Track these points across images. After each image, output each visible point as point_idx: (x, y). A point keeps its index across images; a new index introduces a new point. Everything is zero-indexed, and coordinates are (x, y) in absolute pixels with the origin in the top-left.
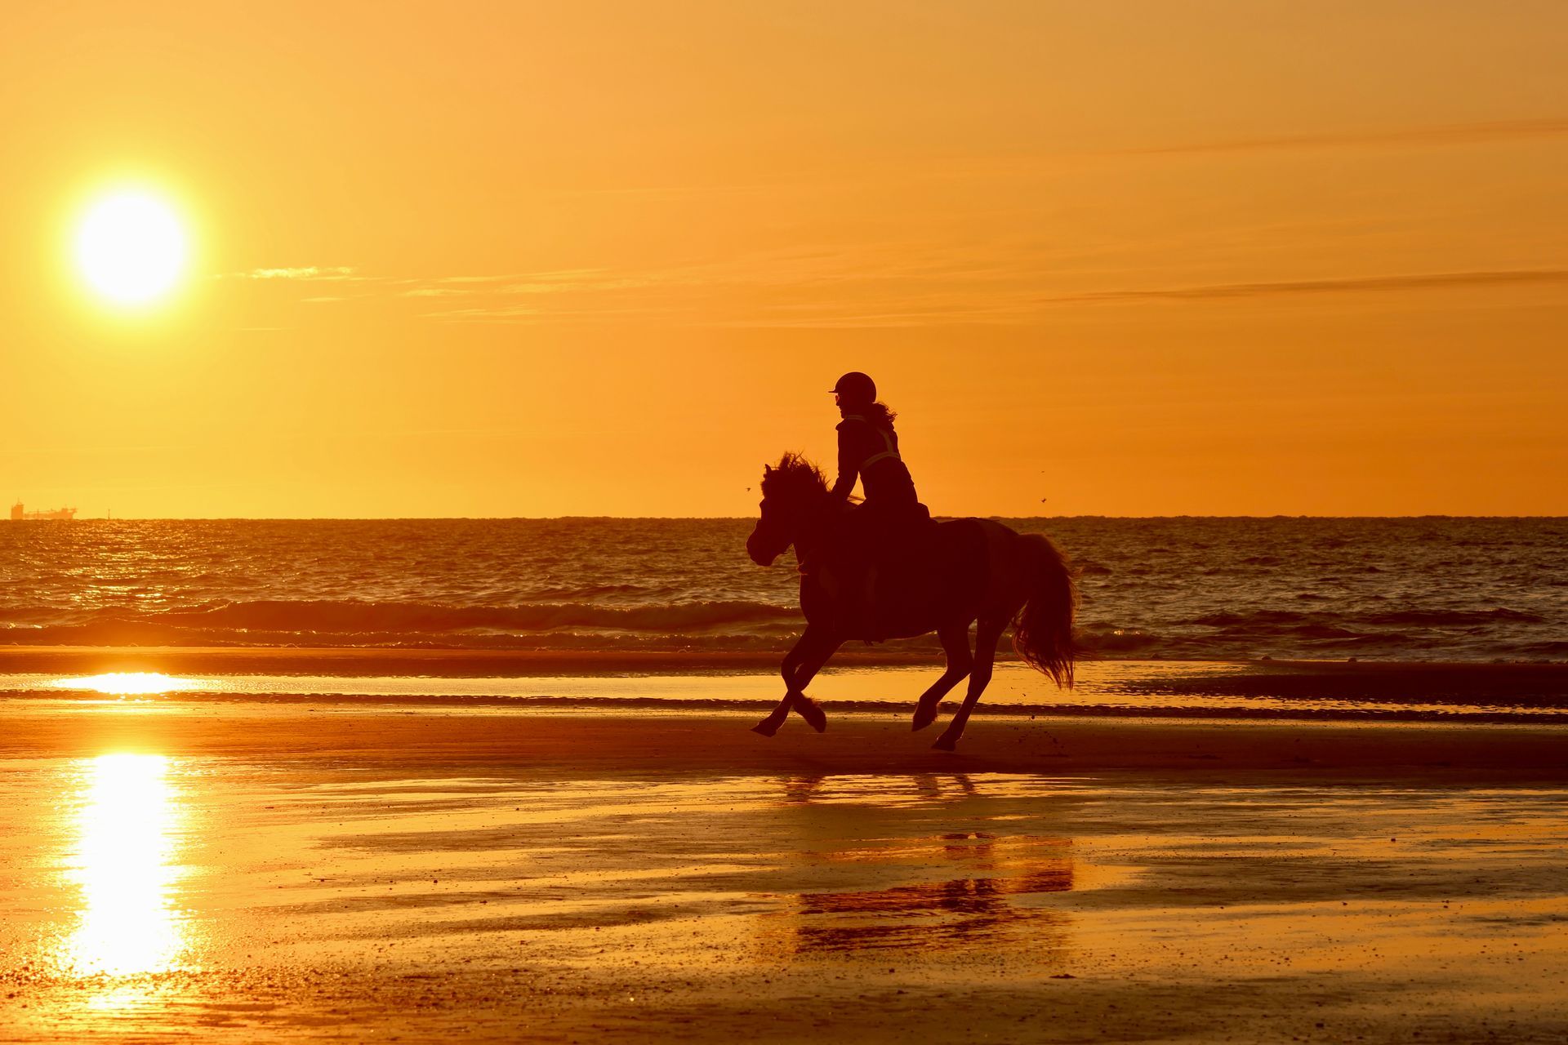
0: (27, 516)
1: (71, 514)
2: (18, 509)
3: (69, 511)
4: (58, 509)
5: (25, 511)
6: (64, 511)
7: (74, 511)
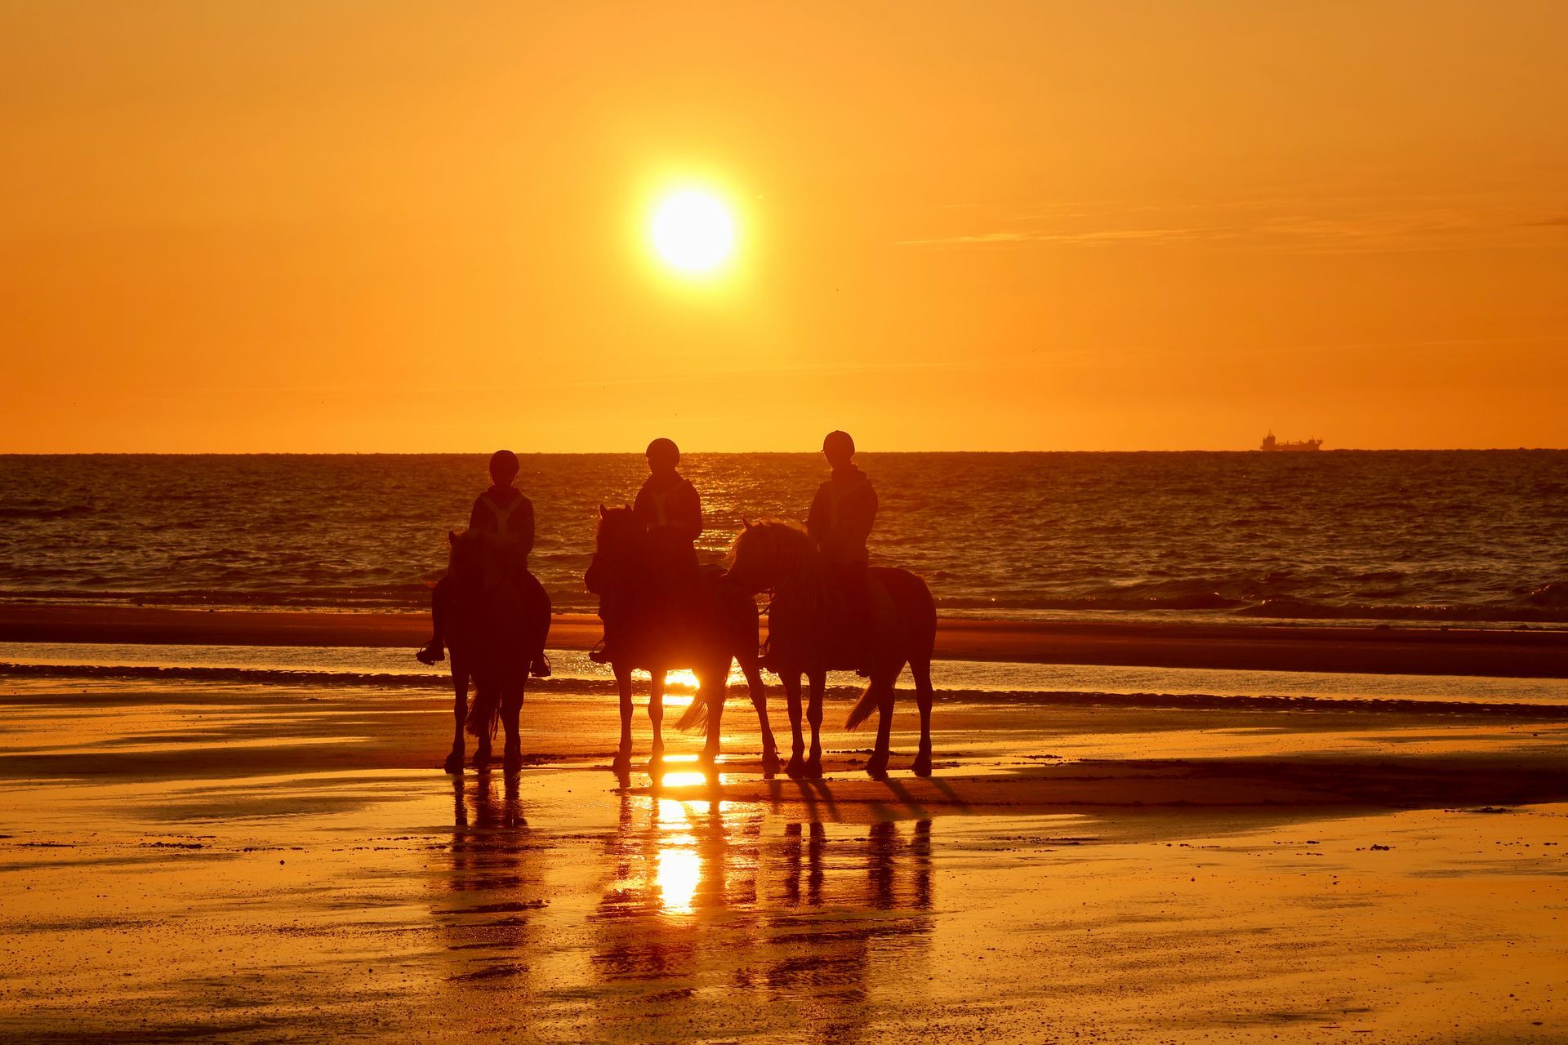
0: (1278, 446)
1: (1318, 445)
2: (1270, 440)
3: (1317, 443)
4: (1305, 441)
5: (1277, 442)
6: (1312, 442)
7: (1320, 442)
